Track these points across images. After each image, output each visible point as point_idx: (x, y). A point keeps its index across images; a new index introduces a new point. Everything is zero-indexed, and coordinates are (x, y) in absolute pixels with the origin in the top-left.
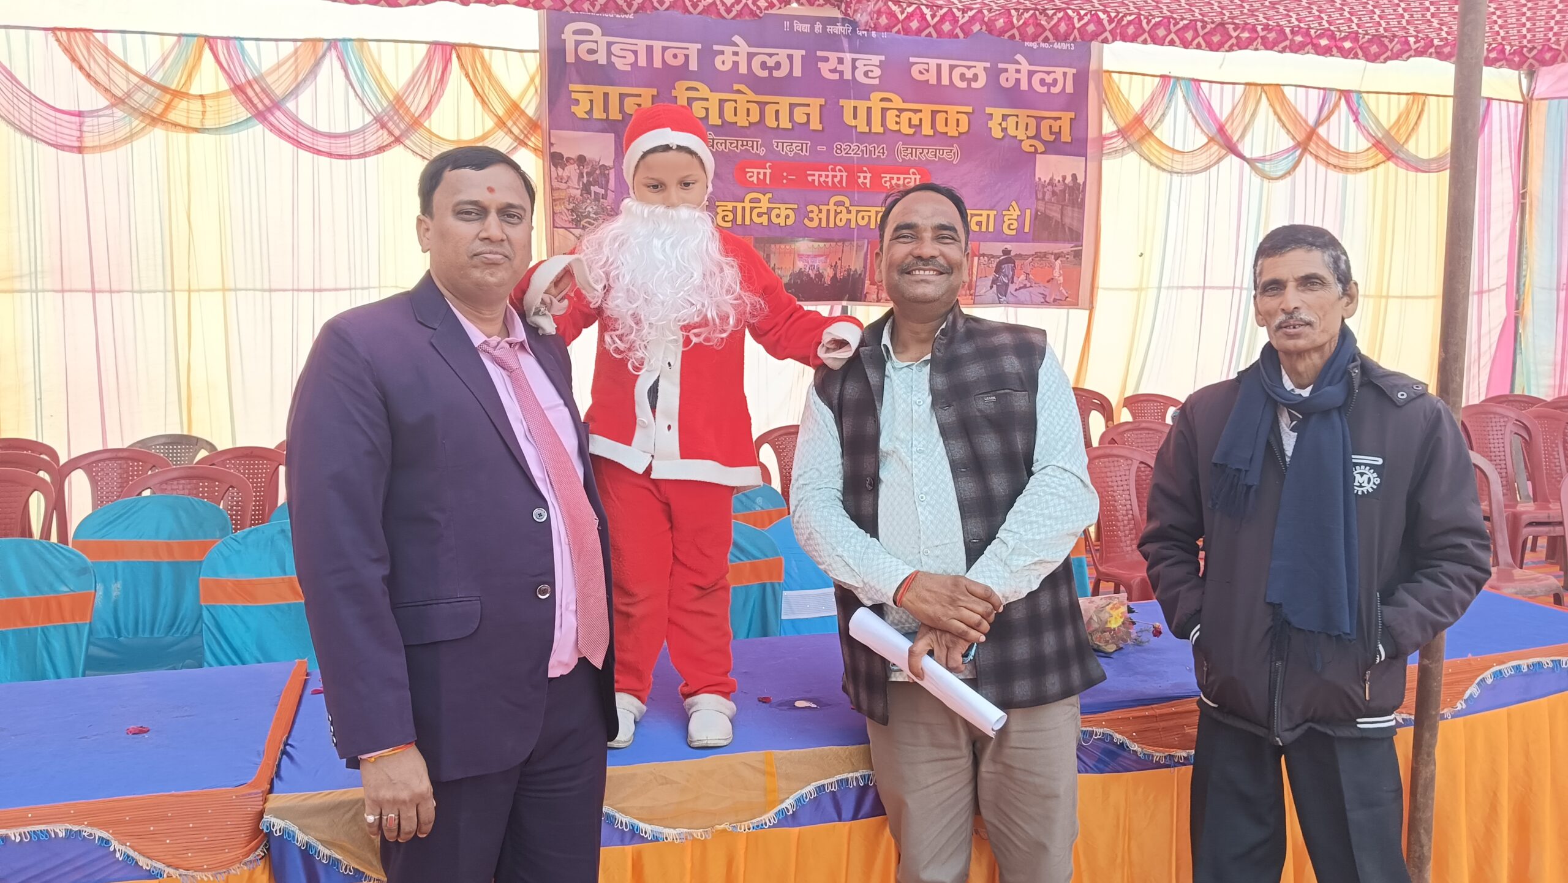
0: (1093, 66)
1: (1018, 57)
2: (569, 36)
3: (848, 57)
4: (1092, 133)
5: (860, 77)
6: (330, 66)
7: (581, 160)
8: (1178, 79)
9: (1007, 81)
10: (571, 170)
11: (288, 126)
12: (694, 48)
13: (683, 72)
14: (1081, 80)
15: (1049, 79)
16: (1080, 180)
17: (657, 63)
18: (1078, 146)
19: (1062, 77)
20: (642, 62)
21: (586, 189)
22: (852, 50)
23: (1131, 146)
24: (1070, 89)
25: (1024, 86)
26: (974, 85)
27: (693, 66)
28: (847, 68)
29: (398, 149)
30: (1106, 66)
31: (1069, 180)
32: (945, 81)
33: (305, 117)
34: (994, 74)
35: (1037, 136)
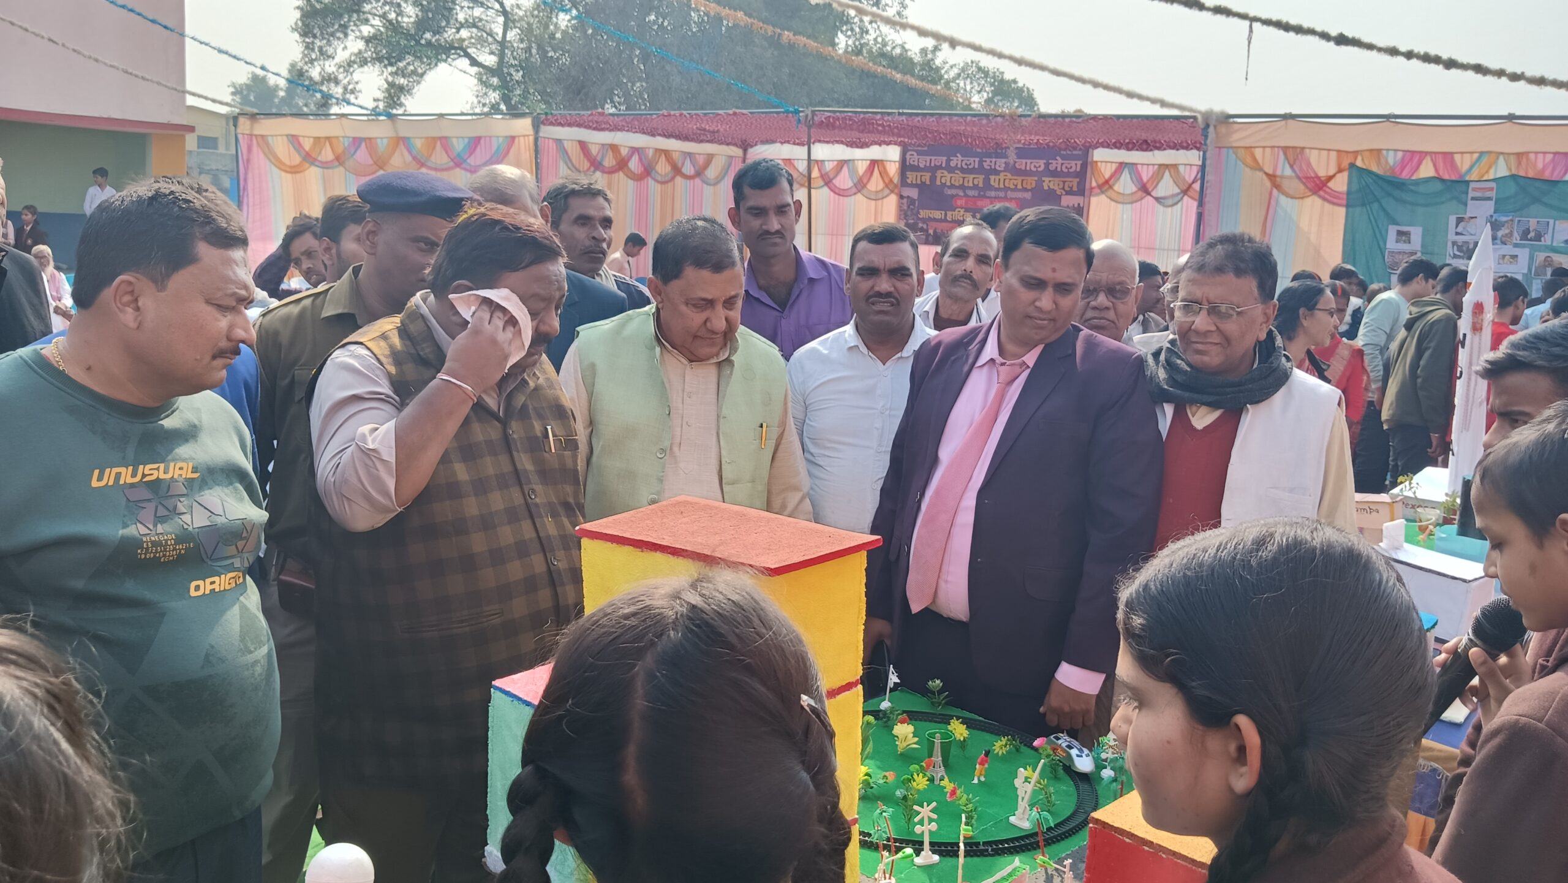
0: (1089, 160)
1: (1058, 158)
2: (908, 157)
3: (994, 160)
4: (1087, 186)
5: (997, 168)
6: (845, 169)
7: (908, 197)
8: (1127, 163)
9: (1052, 168)
10: (905, 201)
11: (833, 188)
12: (945, 158)
13: (940, 167)
14: (1084, 166)
15: (1069, 166)
16: (1081, 205)
17: (933, 165)
18: (1081, 192)
19: (1075, 165)
20: (928, 164)
21: (909, 207)
22: (996, 158)
23: (1103, 192)
24: (1078, 170)
25: (1059, 169)
26: (1039, 169)
27: (944, 165)
28: (993, 165)
29: (859, 194)
30: (1096, 158)
31: (1076, 205)
32: (1028, 168)
33: (837, 185)
34: (1047, 165)
35: (1063, 189)
